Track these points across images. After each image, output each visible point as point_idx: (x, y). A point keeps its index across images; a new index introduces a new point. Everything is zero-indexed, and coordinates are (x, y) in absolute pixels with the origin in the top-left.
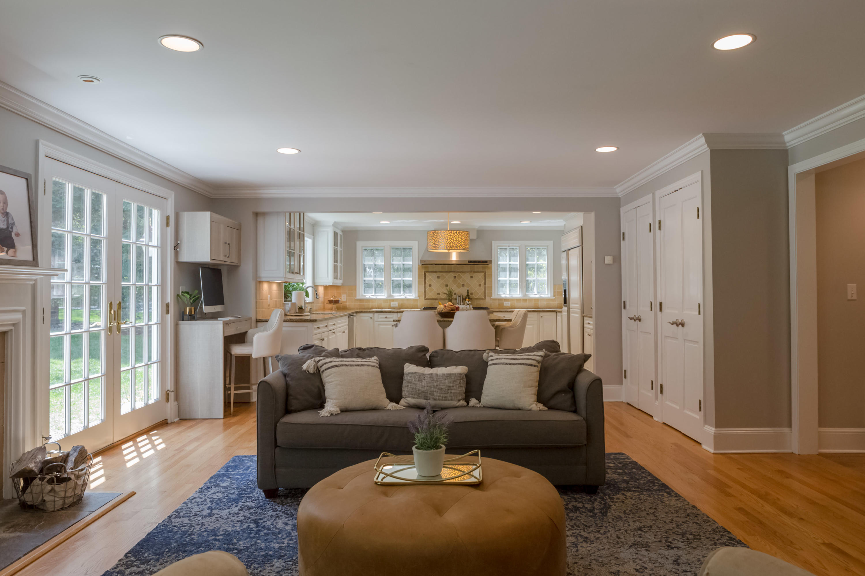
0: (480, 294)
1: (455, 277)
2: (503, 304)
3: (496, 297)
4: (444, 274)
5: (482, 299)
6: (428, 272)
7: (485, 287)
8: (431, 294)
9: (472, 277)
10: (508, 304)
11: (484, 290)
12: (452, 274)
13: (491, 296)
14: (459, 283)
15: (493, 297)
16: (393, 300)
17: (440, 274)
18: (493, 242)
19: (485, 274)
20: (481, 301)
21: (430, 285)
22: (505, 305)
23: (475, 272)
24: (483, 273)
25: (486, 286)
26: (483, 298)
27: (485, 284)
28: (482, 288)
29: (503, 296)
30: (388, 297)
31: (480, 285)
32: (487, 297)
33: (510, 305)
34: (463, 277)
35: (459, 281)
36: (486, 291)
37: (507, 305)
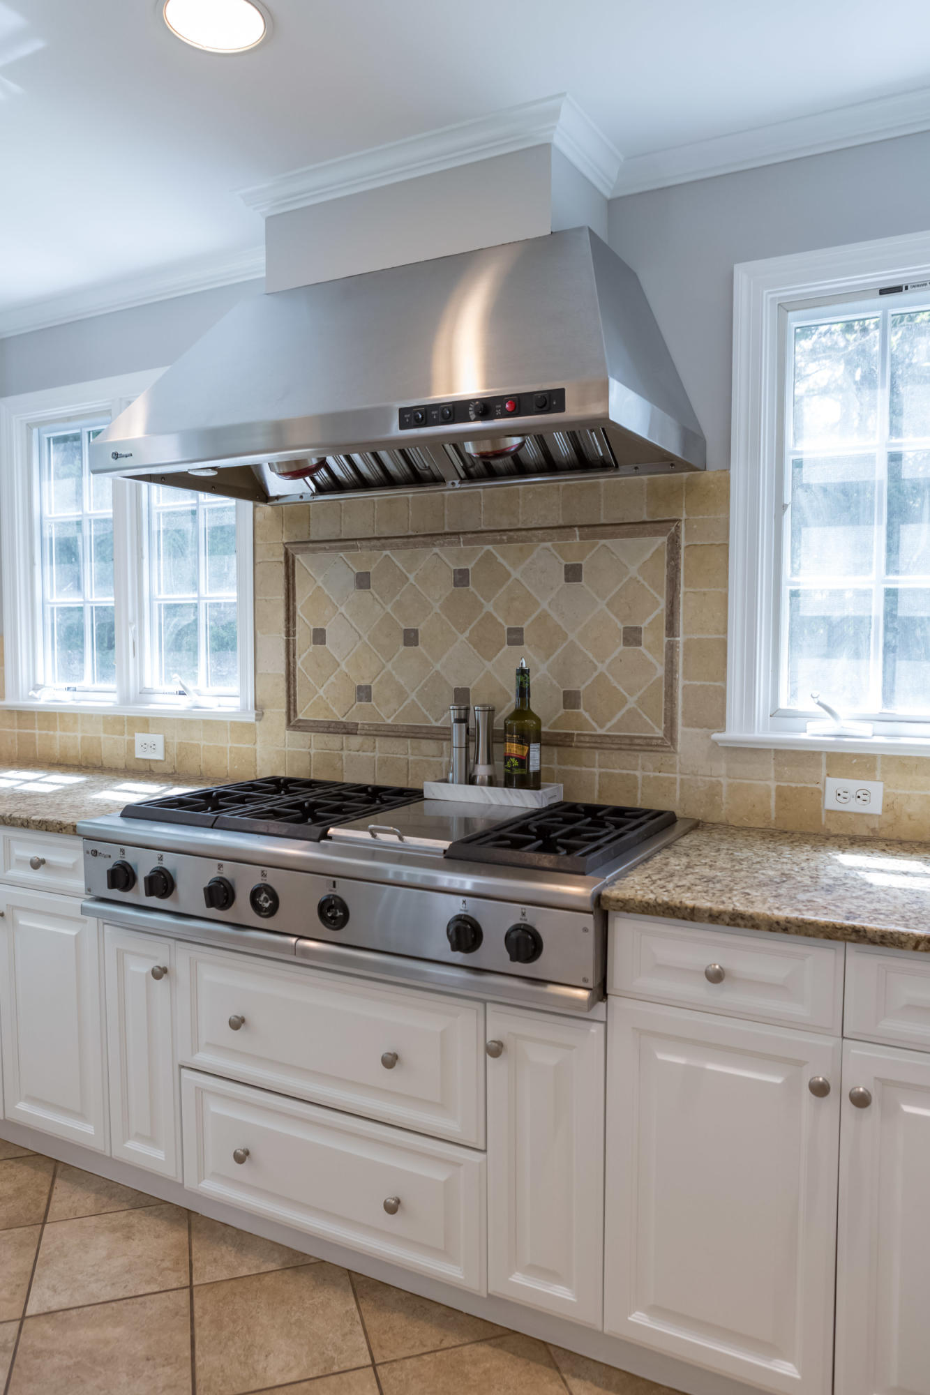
0: (632, 703)
1: (461, 578)
2: (820, 793)
3: (761, 731)
4: (398, 558)
5: (649, 745)
6: (308, 544)
7: (671, 648)
8: (321, 692)
9: (573, 573)
10: (863, 796)
11: (661, 671)
12: (446, 558)
13: (720, 722)
14: (489, 615)
15: (735, 731)
16: (145, 723)
17: (370, 560)
18: (743, 275)
19: (674, 542)
20: (642, 758)
21: (319, 636)
22: (831, 803)
23: (593, 530)
24: (662, 540)
25: (680, 639)
26: (660, 733)
27: (671, 629)
28: (651, 654)
29: (816, 731)
30: (125, 700)
31: (632, 636)
32: (680, 728)
33: (875, 806)
34: (516, 574)
35: (489, 607)
36: (681, 682)
37: (854, 806)
